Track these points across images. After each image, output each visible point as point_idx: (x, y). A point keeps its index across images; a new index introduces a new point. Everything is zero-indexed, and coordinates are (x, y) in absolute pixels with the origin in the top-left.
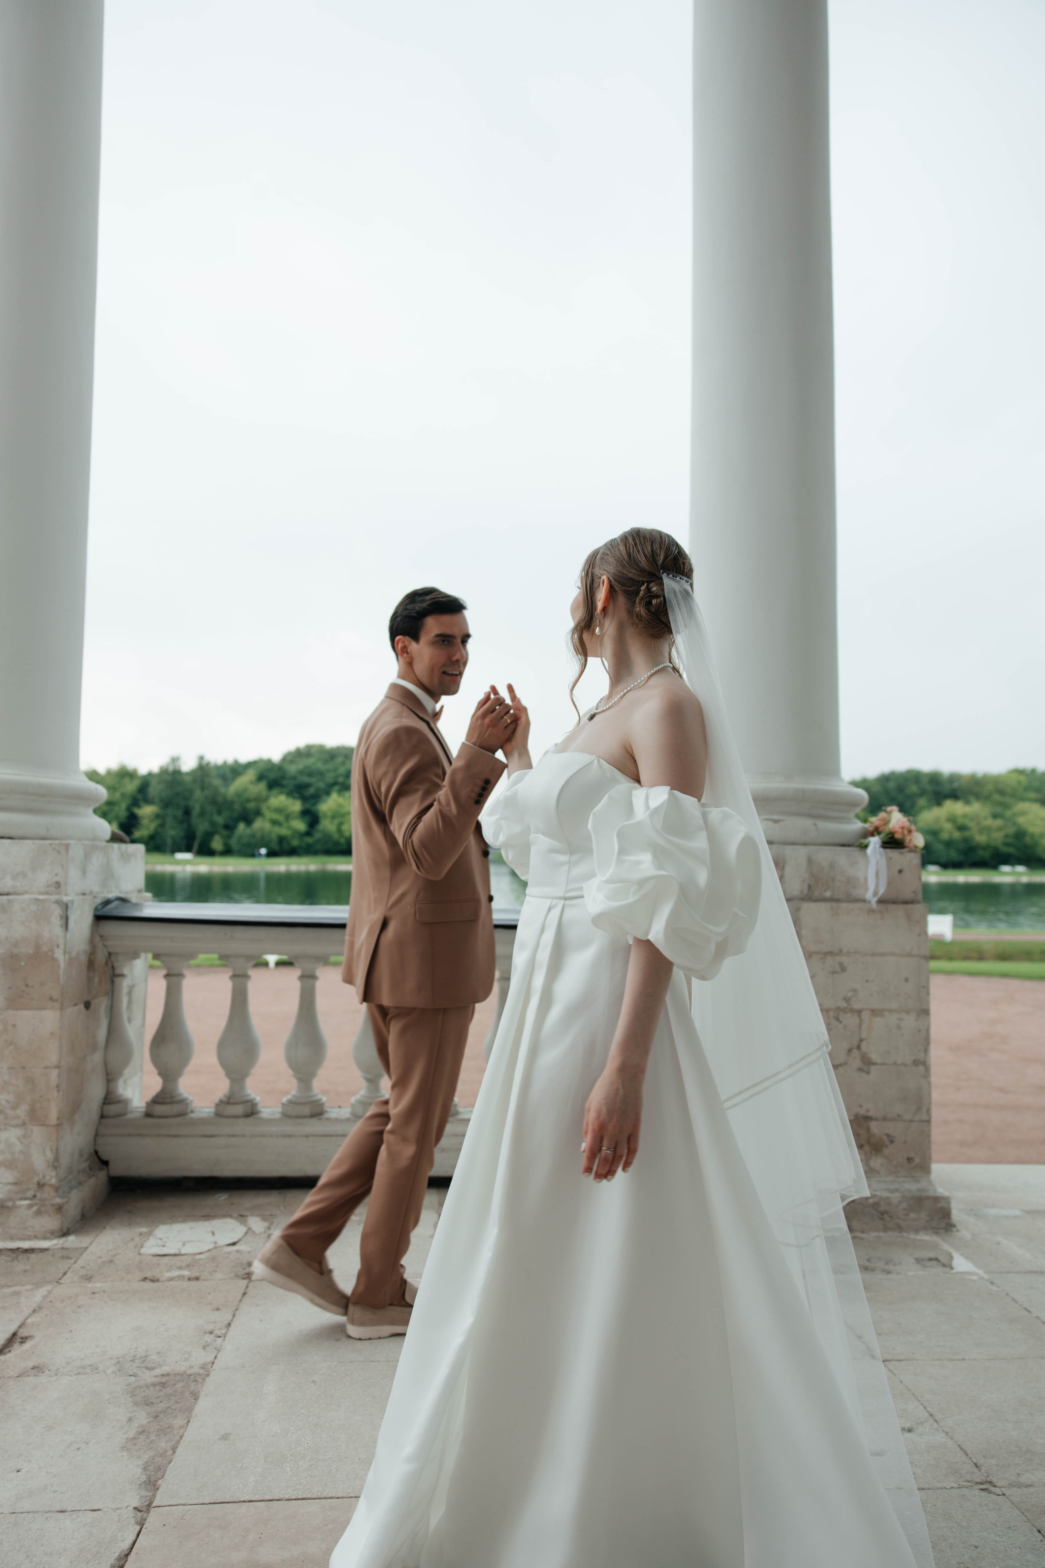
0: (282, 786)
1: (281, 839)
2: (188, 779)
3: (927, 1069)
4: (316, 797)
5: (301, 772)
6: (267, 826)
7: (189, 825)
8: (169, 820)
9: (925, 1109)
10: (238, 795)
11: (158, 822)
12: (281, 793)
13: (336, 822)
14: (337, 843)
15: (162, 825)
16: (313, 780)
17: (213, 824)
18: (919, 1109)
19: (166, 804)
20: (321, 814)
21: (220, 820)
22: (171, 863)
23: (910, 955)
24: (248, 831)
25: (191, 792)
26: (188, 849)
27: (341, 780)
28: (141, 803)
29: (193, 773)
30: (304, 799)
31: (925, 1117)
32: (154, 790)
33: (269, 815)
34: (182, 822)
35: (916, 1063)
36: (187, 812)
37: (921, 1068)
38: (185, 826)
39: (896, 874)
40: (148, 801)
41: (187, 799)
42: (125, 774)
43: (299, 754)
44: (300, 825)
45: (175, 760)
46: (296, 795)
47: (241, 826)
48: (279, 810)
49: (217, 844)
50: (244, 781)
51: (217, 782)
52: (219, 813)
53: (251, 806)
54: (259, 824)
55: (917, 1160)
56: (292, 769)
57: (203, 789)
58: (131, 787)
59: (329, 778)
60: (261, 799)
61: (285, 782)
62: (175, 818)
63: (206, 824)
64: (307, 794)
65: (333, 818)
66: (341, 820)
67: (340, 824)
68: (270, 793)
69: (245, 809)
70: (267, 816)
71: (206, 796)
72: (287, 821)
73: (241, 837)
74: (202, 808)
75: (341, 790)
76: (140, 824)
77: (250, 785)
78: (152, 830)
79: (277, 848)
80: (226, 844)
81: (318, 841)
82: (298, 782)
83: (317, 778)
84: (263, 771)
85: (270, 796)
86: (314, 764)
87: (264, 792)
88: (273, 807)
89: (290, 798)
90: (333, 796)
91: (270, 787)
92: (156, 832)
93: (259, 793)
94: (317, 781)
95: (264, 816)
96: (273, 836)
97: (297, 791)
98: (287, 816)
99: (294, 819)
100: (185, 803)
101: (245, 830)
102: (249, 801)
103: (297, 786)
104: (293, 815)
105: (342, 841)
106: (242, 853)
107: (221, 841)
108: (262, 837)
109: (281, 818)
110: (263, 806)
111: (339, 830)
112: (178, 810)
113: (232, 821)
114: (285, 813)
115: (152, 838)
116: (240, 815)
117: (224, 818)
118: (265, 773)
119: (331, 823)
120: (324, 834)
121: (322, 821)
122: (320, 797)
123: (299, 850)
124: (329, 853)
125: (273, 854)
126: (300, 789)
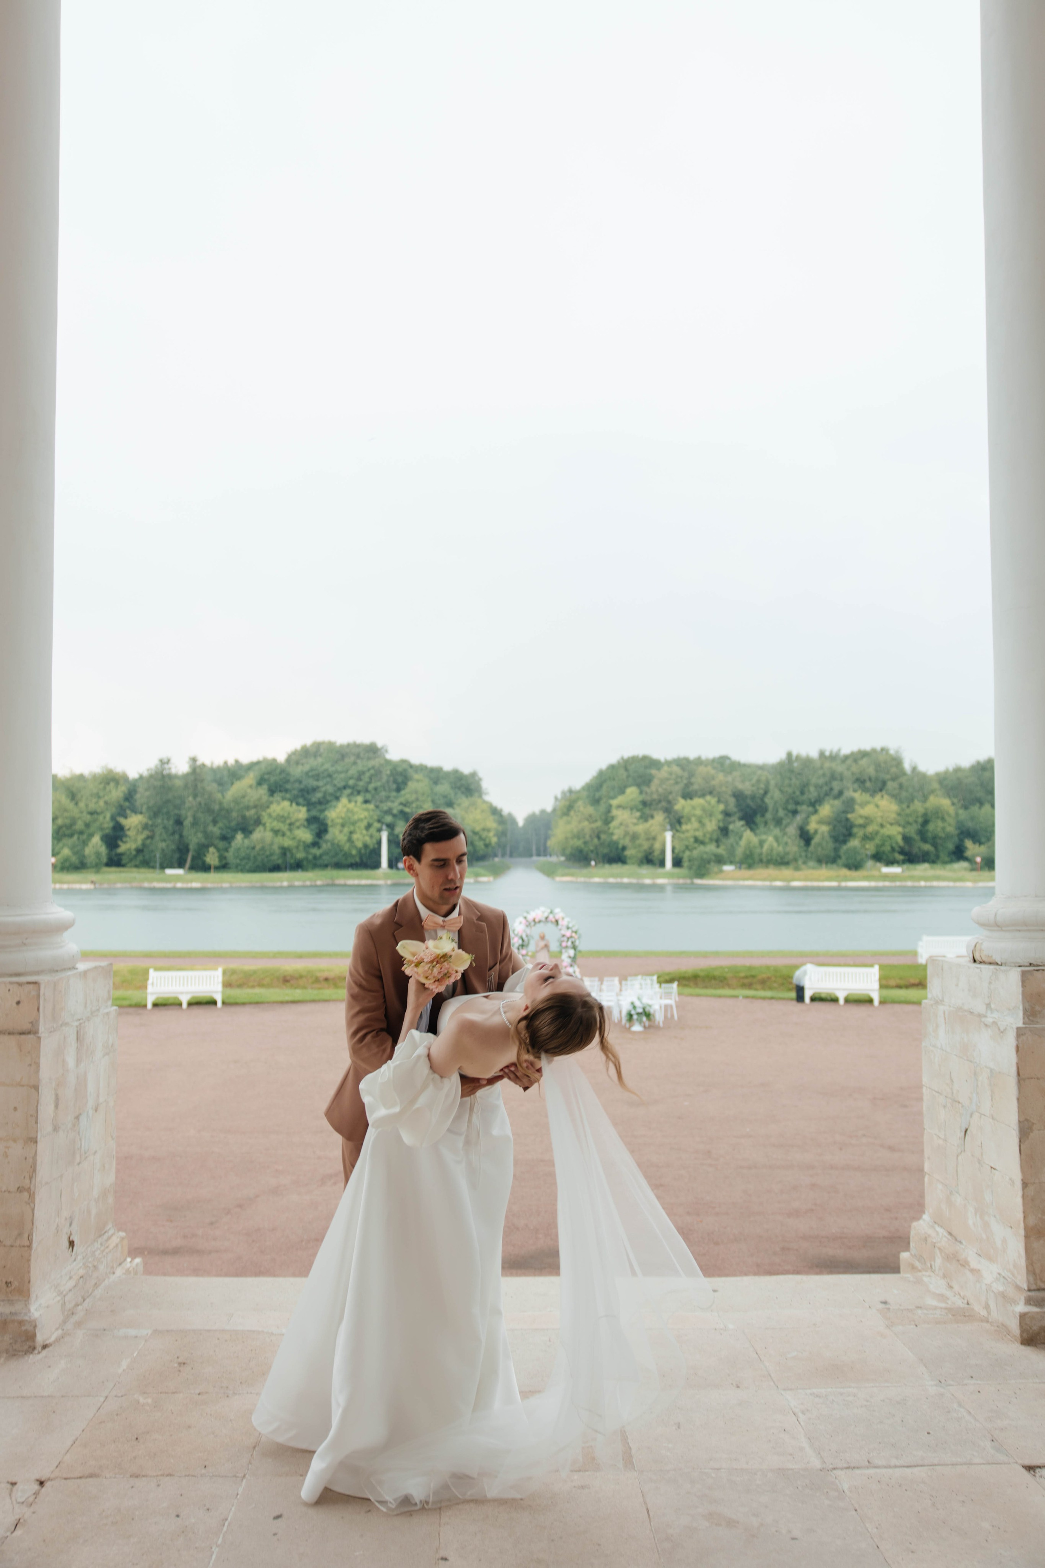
0: (286, 791)
1: (285, 851)
2: (178, 783)
3: (32, 1196)
4: (324, 803)
5: (307, 773)
6: (269, 835)
7: (181, 836)
8: (159, 831)
9: (26, 1235)
10: (236, 801)
11: (146, 833)
12: (284, 799)
13: (346, 830)
14: (347, 855)
15: (151, 837)
16: (320, 783)
17: (208, 836)
18: (20, 1235)
19: (155, 813)
20: (329, 823)
21: (216, 830)
22: (159, 881)
23: (20, 1085)
24: (246, 841)
25: (183, 799)
26: (181, 865)
27: (351, 782)
28: (128, 812)
29: (185, 776)
30: (309, 805)
31: (28, 1243)
32: (141, 798)
33: (270, 823)
34: (173, 833)
35: (20, 1190)
36: (179, 822)
37: (26, 1194)
38: (177, 837)
39: (14, 1004)
40: (135, 811)
41: (178, 807)
42: (110, 779)
43: (306, 753)
44: (306, 835)
45: (164, 762)
46: (301, 800)
47: (239, 836)
48: (282, 818)
49: (212, 858)
50: (244, 786)
51: (212, 787)
52: (215, 822)
53: (250, 813)
54: (257, 835)
55: (15, 1284)
56: (297, 771)
57: (195, 796)
58: (116, 794)
59: (339, 781)
60: (261, 806)
61: (288, 786)
62: (165, 828)
63: (200, 835)
64: (314, 800)
65: (343, 825)
66: (352, 828)
67: (351, 833)
68: (271, 799)
69: (244, 817)
70: (268, 825)
71: (200, 804)
72: (290, 830)
73: (239, 849)
74: (194, 817)
75: (352, 794)
76: (126, 836)
77: (249, 791)
78: (139, 842)
79: (280, 862)
80: (222, 858)
81: (326, 853)
82: (302, 786)
83: (325, 781)
84: (264, 774)
85: (271, 803)
86: (323, 765)
87: (265, 798)
88: (274, 815)
89: (294, 805)
90: (344, 800)
91: (272, 792)
92: (144, 845)
93: (259, 799)
94: (325, 785)
95: (264, 825)
96: (275, 847)
97: (303, 796)
98: (290, 824)
99: (298, 828)
100: (176, 811)
101: (243, 842)
102: (248, 808)
103: (302, 790)
104: (298, 824)
105: (354, 852)
106: (239, 868)
107: (217, 854)
108: (263, 849)
109: (284, 827)
110: (264, 814)
111: (350, 840)
112: (168, 819)
113: (229, 831)
114: (288, 822)
115: (139, 851)
116: (238, 824)
117: (220, 828)
118: (266, 777)
119: (341, 832)
120: (333, 844)
121: (331, 830)
122: (328, 802)
123: (305, 863)
124: (338, 866)
125: (276, 868)
126: (305, 794)
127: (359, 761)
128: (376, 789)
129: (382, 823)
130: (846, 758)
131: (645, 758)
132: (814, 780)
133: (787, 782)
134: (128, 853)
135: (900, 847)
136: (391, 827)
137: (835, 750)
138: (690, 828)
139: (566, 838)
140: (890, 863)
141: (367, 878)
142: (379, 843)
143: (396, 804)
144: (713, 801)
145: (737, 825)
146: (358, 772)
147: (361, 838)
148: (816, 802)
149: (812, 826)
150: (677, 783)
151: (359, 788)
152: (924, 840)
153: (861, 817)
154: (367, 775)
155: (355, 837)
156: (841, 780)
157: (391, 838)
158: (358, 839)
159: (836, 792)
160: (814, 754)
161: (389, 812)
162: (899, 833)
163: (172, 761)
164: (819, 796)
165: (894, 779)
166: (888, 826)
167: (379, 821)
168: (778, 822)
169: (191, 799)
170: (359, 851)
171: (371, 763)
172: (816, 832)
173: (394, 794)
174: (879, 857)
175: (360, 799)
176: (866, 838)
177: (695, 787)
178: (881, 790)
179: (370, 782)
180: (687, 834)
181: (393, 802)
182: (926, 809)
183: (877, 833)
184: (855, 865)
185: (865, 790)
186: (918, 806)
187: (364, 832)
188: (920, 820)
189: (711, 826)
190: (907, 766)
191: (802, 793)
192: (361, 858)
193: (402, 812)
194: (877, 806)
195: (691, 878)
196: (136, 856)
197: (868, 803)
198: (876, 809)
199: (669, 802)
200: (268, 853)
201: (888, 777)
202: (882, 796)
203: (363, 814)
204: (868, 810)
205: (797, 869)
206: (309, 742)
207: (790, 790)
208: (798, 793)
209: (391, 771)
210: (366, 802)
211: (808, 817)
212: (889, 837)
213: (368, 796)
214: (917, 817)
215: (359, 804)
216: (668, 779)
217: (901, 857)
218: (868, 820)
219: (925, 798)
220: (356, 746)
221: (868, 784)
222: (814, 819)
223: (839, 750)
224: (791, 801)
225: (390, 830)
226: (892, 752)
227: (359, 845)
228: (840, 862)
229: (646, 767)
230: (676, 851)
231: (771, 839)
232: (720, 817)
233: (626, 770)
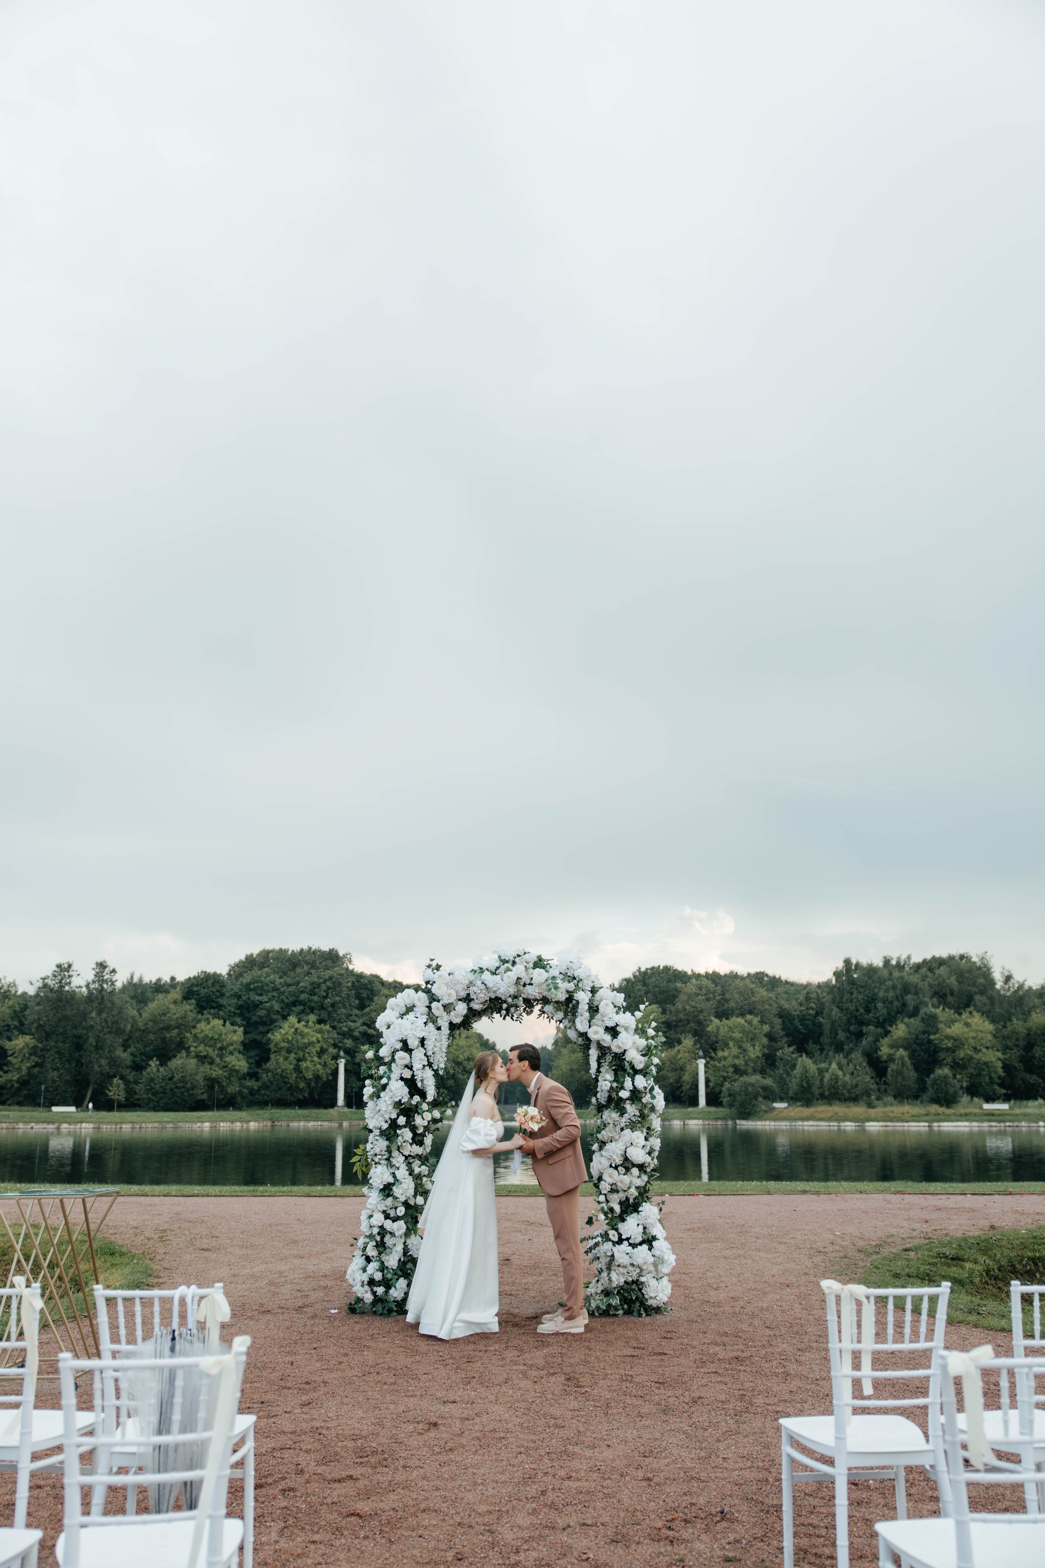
0: (220, 1007)
1: (211, 1082)
4: (269, 1023)
5: (249, 987)
6: (192, 1063)
7: (79, 1063)
8: (51, 1058)
10: (155, 1020)
11: (34, 1060)
12: (215, 1017)
13: (293, 1057)
14: (292, 1089)
15: (39, 1065)
16: (264, 998)
17: (113, 1062)
19: (48, 1033)
20: (272, 1047)
21: (125, 1056)
24: (163, 1070)
25: (84, 1016)
27: (303, 997)
28: (14, 1032)
29: (89, 987)
30: (249, 1025)
32: (34, 1015)
33: (195, 1047)
34: (70, 1060)
36: (79, 1047)
38: (74, 1064)
40: (23, 1031)
41: (77, 1026)
43: (250, 963)
44: (241, 1063)
45: (64, 969)
46: (238, 1020)
47: (154, 1063)
48: (209, 1041)
49: (116, 1090)
51: (124, 1003)
52: (125, 1046)
53: (171, 1035)
54: (177, 1062)
56: (238, 985)
57: (100, 1013)
59: (287, 995)
60: (183, 1025)
61: (223, 1001)
62: (59, 1052)
63: (104, 1062)
64: (254, 1019)
65: (289, 1051)
66: (301, 1054)
67: (299, 1060)
68: (200, 1016)
69: (163, 1040)
70: (192, 1049)
71: (106, 1021)
72: (221, 1056)
73: (152, 1080)
74: (98, 1039)
75: (303, 1011)
76: (8, 1064)
77: (172, 1006)
78: (24, 1071)
79: (205, 1097)
80: (130, 1092)
81: (265, 1087)
82: (240, 1003)
83: (270, 995)
84: (192, 985)
85: (199, 1021)
86: (268, 975)
87: (191, 1016)
88: (200, 1036)
89: (228, 1023)
90: (292, 1019)
91: (201, 1008)
92: (29, 1074)
93: (184, 1017)
94: (270, 1000)
95: (187, 1049)
96: (200, 1078)
97: (241, 1015)
98: (221, 1049)
99: (231, 1053)
100: (75, 1032)
101: (158, 1071)
102: (168, 1028)
103: (240, 1007)
104: (231, 1048)
105: (302, 1085)
106: (151, 1105)
107: (122, 1086)
108: (183, 1080)
109: (213, 1053)
110: (188, 1035)
111: (297, 1069)
112: (64, 1042)
113: (145, 1058)
114: (218, 1046)
115: (23, 1083)
116: (154, 1050)
117: (132, 1054)
118: (195, 989)
119: (286, 1059)
120: (275, 1075)
121: (272, 1056)
122: (273, 1021)
123: (239, 1099)
124: (282, 1103)
125: (200, 1106)
126: (245, 1012)
127: (313, 971)
128: (333, 1005)
129: (340, 1048)
130: (918, 967)
131: (667, 969)
132: (881, 994)
133: (847, 996)
134: (9, 1085)
135: (999, 1077)
136: (351, 1053)
137: (904, 957)
138: (728, 1055)
139: (571, 1070)
140: (989, 1099)
141: (316, 1119)
142: (335, 1073)
143: (358, 1024)
144: (756, 1020)
145: (786, 1052)
146: (312, 984)
147: (312, 1066)
148: (884, 1021)
149: (885, 1051)
150: (708, 1000)
151: (313, 1005)
152: (1029, 1070)
153: (948, 1037)
154: (324, 987)
155: (304, 1065)
156: (916, 993)
157: (350, 1067)
158: (307, 1068)
159: (911, 1008)
160: (878, 962)
161: (349, 1034)
162: (999, 1059)
163: (74, 967)
164: (889, 1013)
165: (982, 993)
166: (984, 1050)
167: (335, 1046)
168: (839, 1048)
169: (93, 1014)
170: (308, 1082)
171: (327, 974)
172: (891, 1059)
173: (357, 1012)
174: (974, 1090)
175: (312, 1018)
176: (958, 1066)
177: (732, 1004)
178: (967, 1006)
179: (325, 997)
180: (723, 1063)
181: (354, 1021)
182: (1029, 1029)
183: (971, 1058)
184: (946, 1099)
185: (947, 1005)
186: (1018, 1025)
187: (316, 1059)
188: (1022, 1043)
189: (755, 1052)
190: (998, 977)
191: (868, 1011)
192: (311, 1094)
193: (365, 1034)
194: (967, 1025)
195: (734, 1119)
196: (19, 1090)
197: (953, 1021)
198: (966, 1029)
199: (700, 1023)
200: (189, 1085)
201: (974, 989)
202: (970, 1013)
203: (315, 1037)
204: (957, 1029)
205: (870, 1106)
206: (255, 950)
207: (852, 1007)
208: (862, 1011)
209: (353, 983)
210: (320, 1022)
211: (877, 1040)
212: (986, 1064)
213: (324, 1015)
214: (1018, 1039)
215: (310, 1024)
216: (698, 995)
217: (1003, 1091)
218: (958, 1043)
219: (1026, 1015)
220: (311, 952)
221: (950, 999)
222: (886, 1041)
223: (909, 958)
224: (853, 1021)
225: (349, 1058)
226: (975, 959)
227: (309, 1075)
228: (925, 1097)
229: (669, 981)
230: (711, 1084)
231: (834, 1066)
232: (765, 1041)
233: (645, 984)
